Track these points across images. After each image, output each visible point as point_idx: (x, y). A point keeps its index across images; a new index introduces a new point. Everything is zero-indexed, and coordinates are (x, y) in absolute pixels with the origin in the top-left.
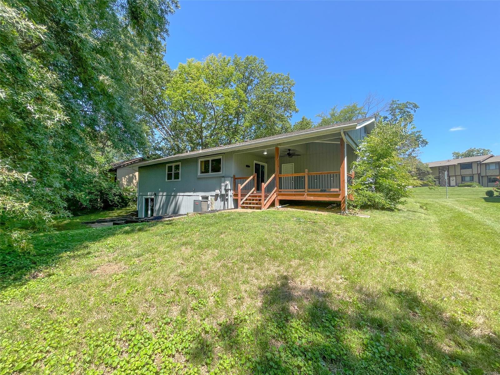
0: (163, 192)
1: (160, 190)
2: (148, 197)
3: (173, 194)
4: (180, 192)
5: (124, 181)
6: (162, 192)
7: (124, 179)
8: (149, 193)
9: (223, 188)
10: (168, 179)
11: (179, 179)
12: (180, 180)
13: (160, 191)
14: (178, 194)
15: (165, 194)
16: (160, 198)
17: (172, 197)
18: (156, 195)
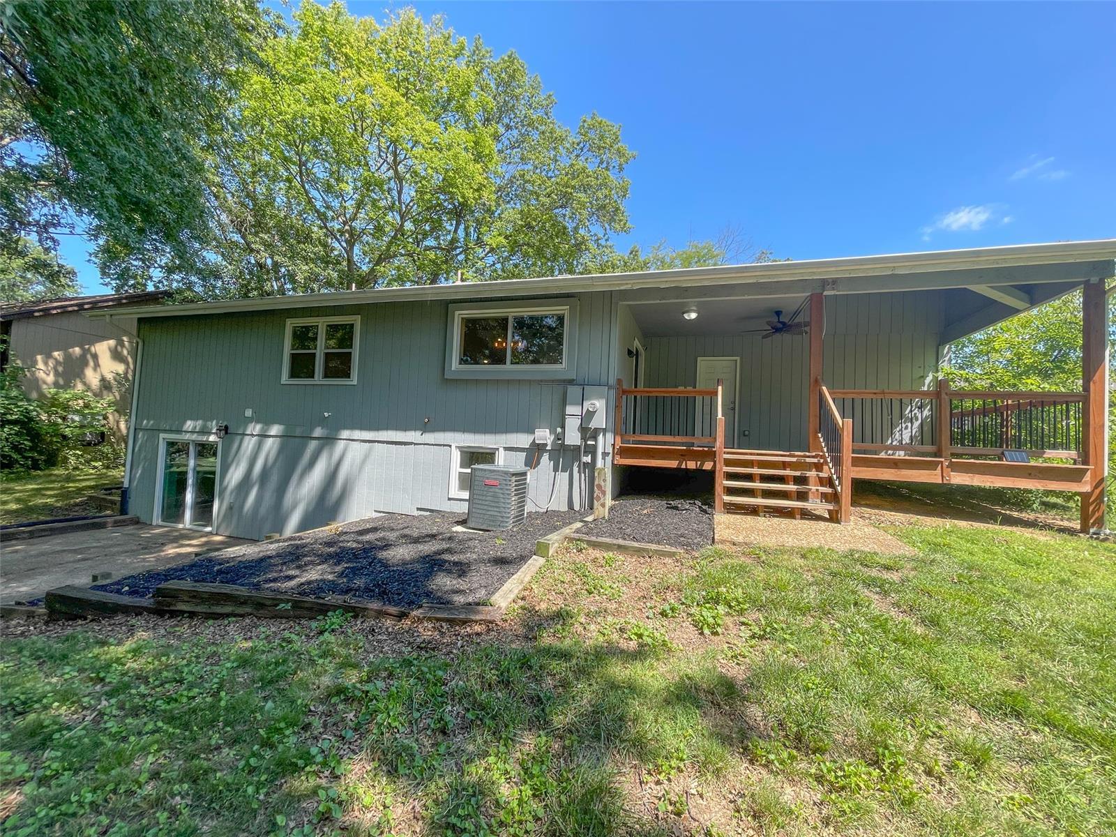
0: (268, 423)
1: (249, 413)
2: (187, 436)
3: (318, 432)
4: (352, 427)
5: (45, 372)
6: (258, 422)
7: (46, 364)
8: (189, 425)
9: (573, 425)
10: (294, 374)
11: (348, 375)
12: (354, 379)
13: (250, 420)
14: (345, 434)
15: (275, 430)
16: (249, 444)
17: (313, 445)
18: (226, 433)
